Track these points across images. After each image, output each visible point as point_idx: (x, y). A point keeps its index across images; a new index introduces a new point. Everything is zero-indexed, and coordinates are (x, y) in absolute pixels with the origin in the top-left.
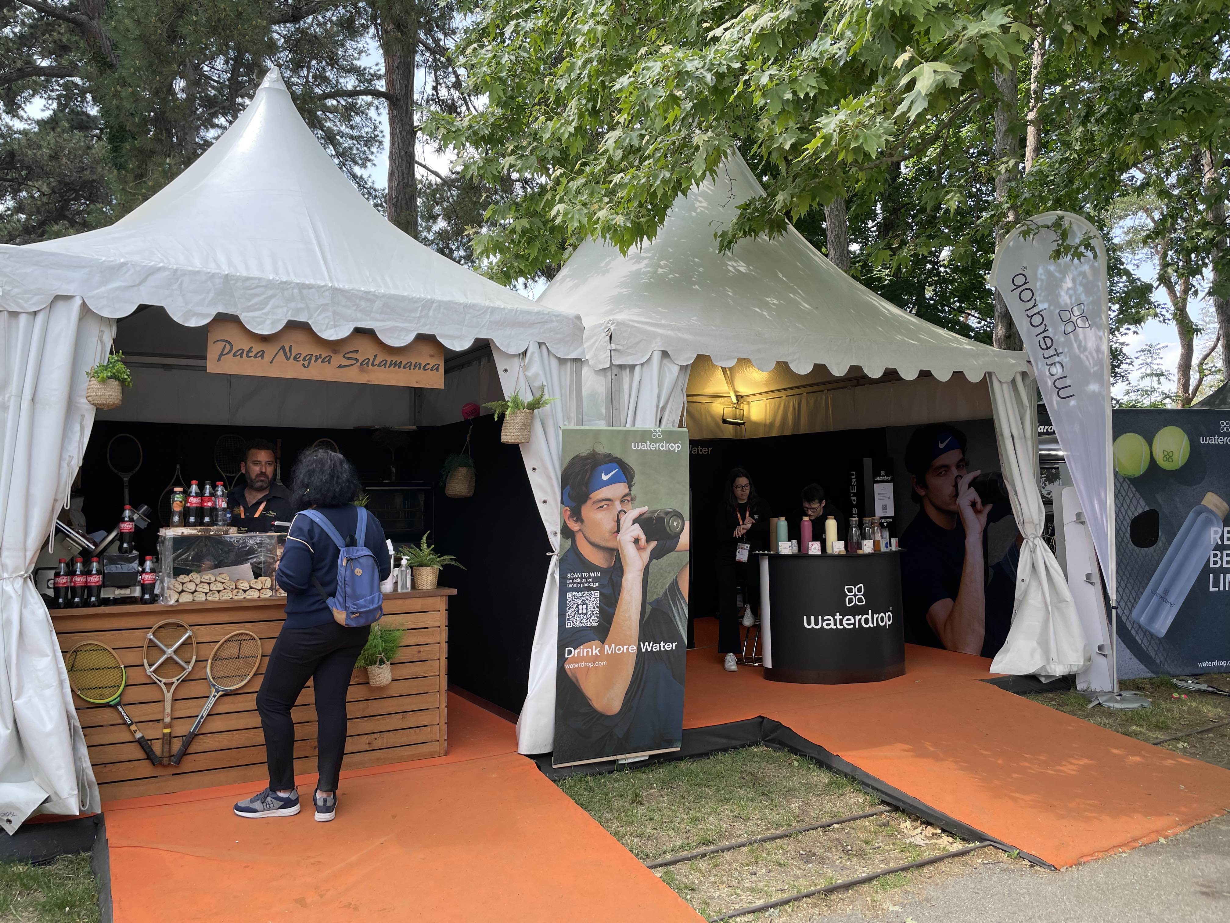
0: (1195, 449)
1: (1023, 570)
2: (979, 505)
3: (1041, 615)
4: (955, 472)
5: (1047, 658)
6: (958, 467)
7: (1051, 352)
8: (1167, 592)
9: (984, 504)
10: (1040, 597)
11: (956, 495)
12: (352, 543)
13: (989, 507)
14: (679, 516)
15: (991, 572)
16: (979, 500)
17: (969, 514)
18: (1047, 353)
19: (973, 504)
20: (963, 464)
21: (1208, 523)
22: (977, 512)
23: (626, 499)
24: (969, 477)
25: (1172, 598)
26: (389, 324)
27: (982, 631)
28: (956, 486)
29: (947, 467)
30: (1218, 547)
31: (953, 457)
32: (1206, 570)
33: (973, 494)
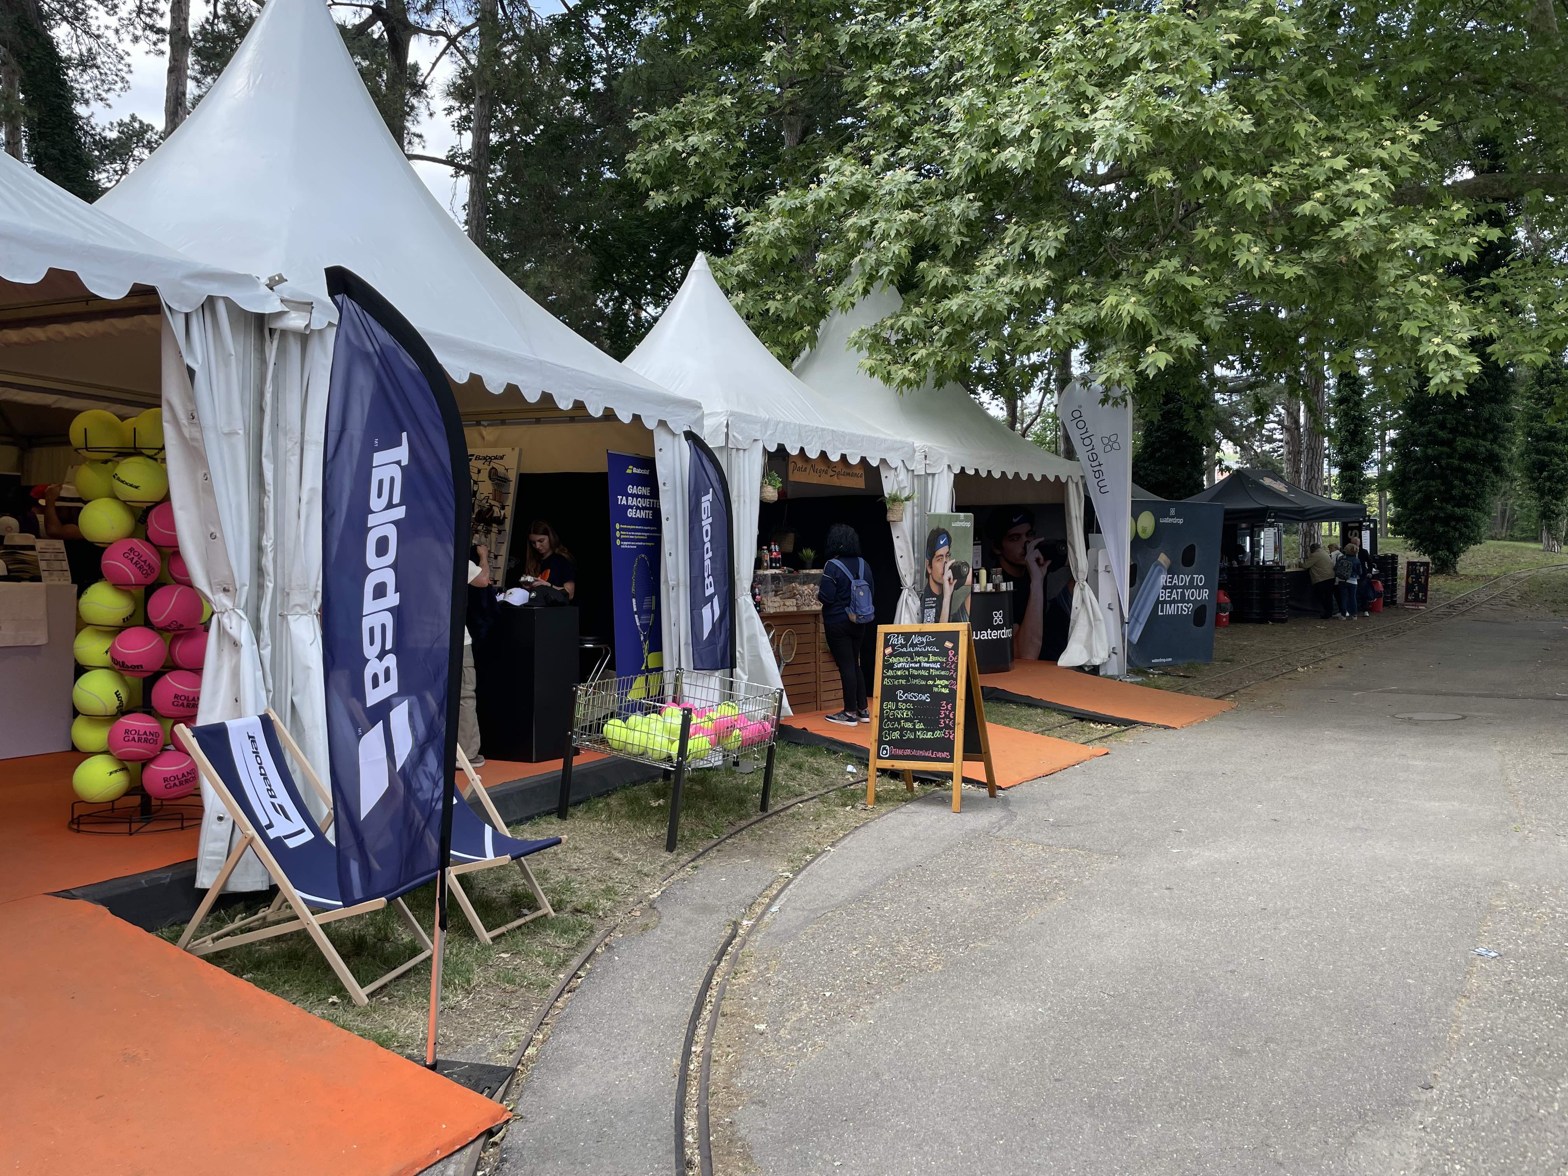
0: (1158, 525)
1: (1076, 601)
2: (1042, 561)
3: (1086, 629)
4: (1024, 539)
5: (1091, 654)
6: (1027, 535)
7: (1096, 463)
8: (1138, 615)
9: (1045, 560)
10: (1086, 618)
11: (1025, 554)
12: (857, 577)
13: (1049, 562)
14: (967, 565)
15: (1048, 604)
16: (1041, 557)
17: (1034, 568)
18: (1094, 464)
19: (1038, 560)
20: (1031, 534)
21: (1160, 572)
22: (1040, 565)
23: (948, 555)
24: (1035, 542)
25: (1141, 620)
26: (851, 451)
27: (1040, 643)
28: (1025, 548)
29: (1019, 536)
30: (1165, 588)
31: (1024, 528)
32: (1158, 602)
33: (1038, 554)
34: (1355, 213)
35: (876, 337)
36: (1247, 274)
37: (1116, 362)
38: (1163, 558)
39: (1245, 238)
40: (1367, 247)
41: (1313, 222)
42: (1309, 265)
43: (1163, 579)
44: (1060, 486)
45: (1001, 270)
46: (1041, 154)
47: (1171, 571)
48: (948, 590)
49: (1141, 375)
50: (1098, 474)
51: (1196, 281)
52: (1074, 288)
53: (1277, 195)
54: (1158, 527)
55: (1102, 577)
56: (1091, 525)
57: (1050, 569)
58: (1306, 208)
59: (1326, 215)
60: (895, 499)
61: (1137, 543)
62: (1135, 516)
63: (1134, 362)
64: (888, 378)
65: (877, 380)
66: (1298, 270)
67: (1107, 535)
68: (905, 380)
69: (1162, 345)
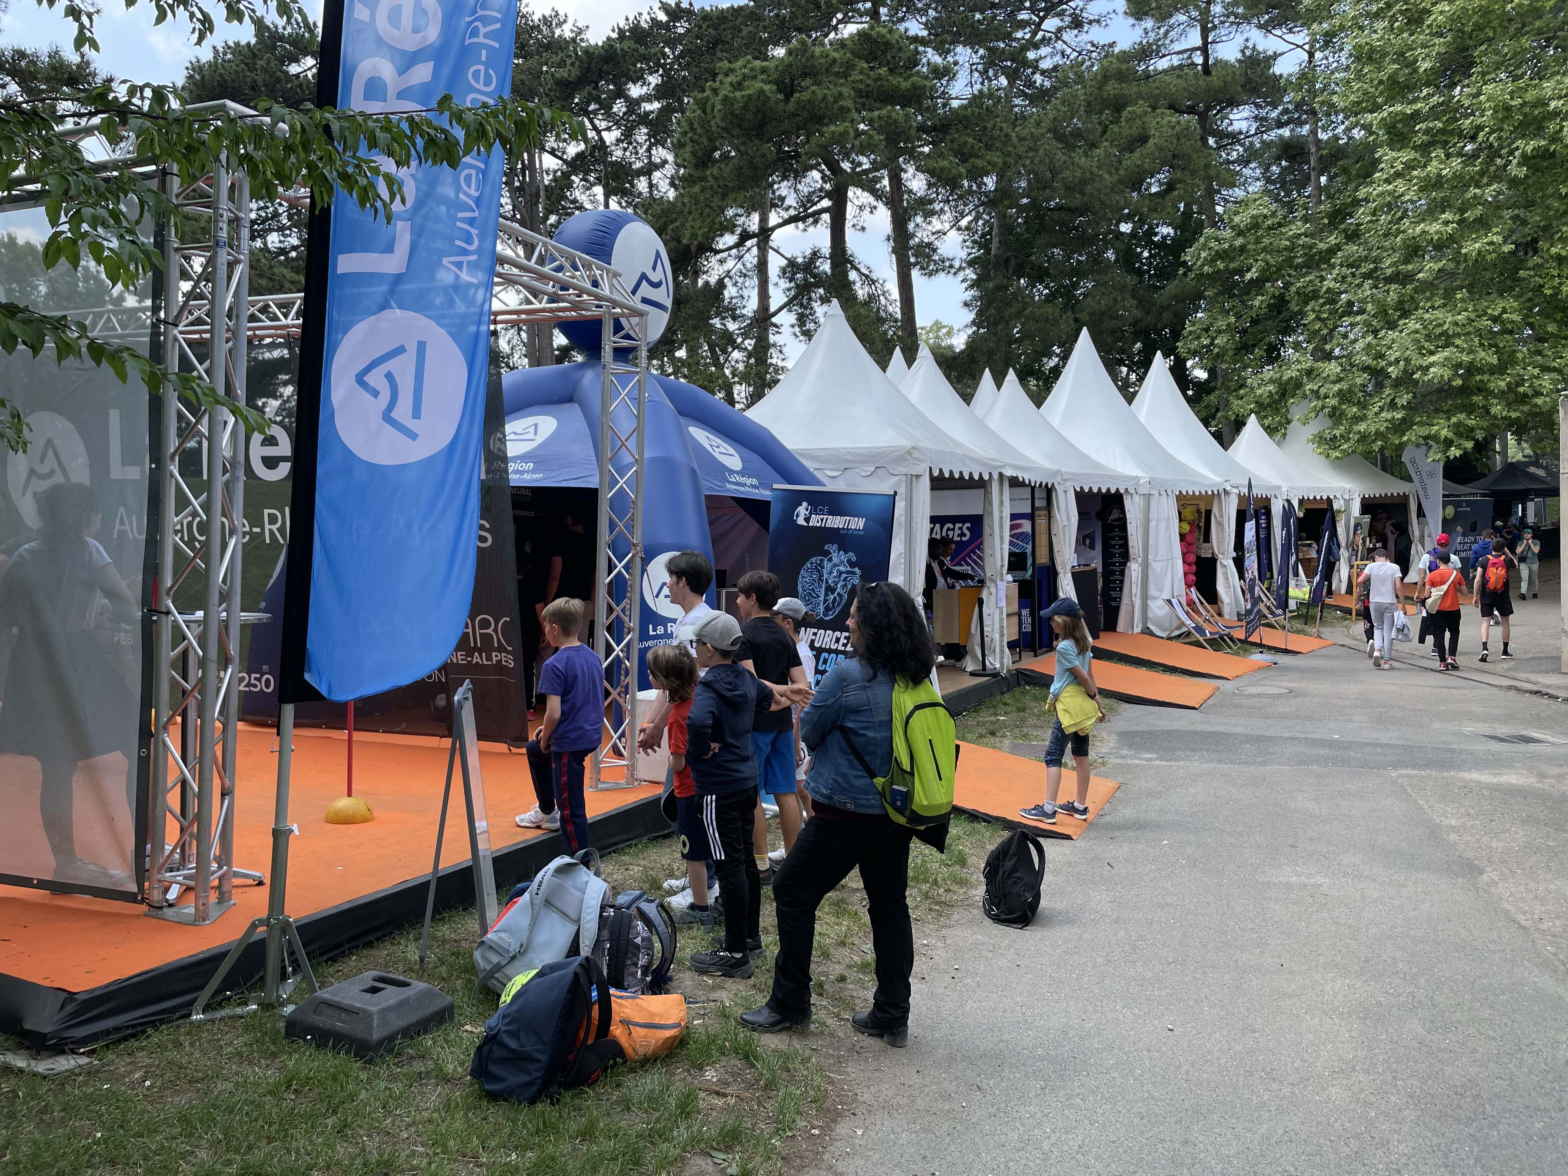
4: (1385, 521)
6: (1386, 519)
11: (1385, 528)
13: (1398, 532)
16: (1395, 530)
18: (1422, 485)
19: (1392, 531)
22: (1393, 534)
23: (1360, 533)
24: (1391, 522)
28: (1385, 525)
29: (1381, 519)
33: (1392, 528)
34: (1542, 394)
35: (1321, 438)
36: (1495, 417)
37: (1437, 453)
38: (1459, 529)
39: (1495, 401)
40: (1547, 408)
41: (1525, 395)
42: (1522, 412)
43: (1459, 539)
44: (1406, 497)
45: (1382, 409)
46: (1405, 371)
47: (1464, 535)
48: (1360, 548)
49: (1448, 457)
50: (1425, 489)
51: (1474, 422)
52: (1418, 419)
53: (1509, 385)
54: (1456, 513)
55: (1426, 538)
56: (1421, 513)
57: (1398, 536)
58: (1521, 389)
59: (1530, 392)
60: (1339, 511)
61: (1445, 521)
62: (1444, 508)
63: (1445, 452)
64: (1328, 456)
65: (1323, 457)
66: (1518, 414)
67: (1429, 518)
68: (1337, 458)
69: (1458, 447)
